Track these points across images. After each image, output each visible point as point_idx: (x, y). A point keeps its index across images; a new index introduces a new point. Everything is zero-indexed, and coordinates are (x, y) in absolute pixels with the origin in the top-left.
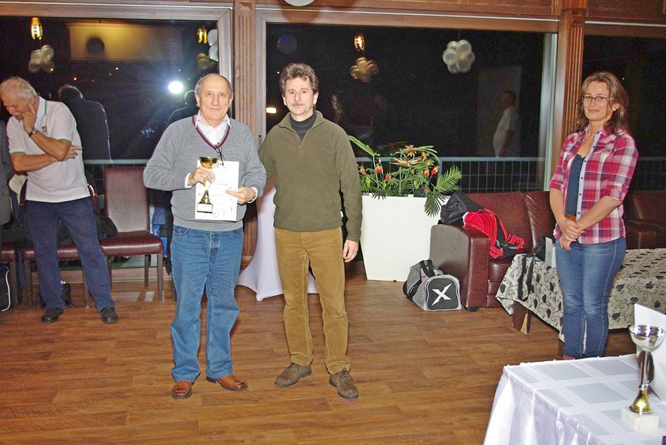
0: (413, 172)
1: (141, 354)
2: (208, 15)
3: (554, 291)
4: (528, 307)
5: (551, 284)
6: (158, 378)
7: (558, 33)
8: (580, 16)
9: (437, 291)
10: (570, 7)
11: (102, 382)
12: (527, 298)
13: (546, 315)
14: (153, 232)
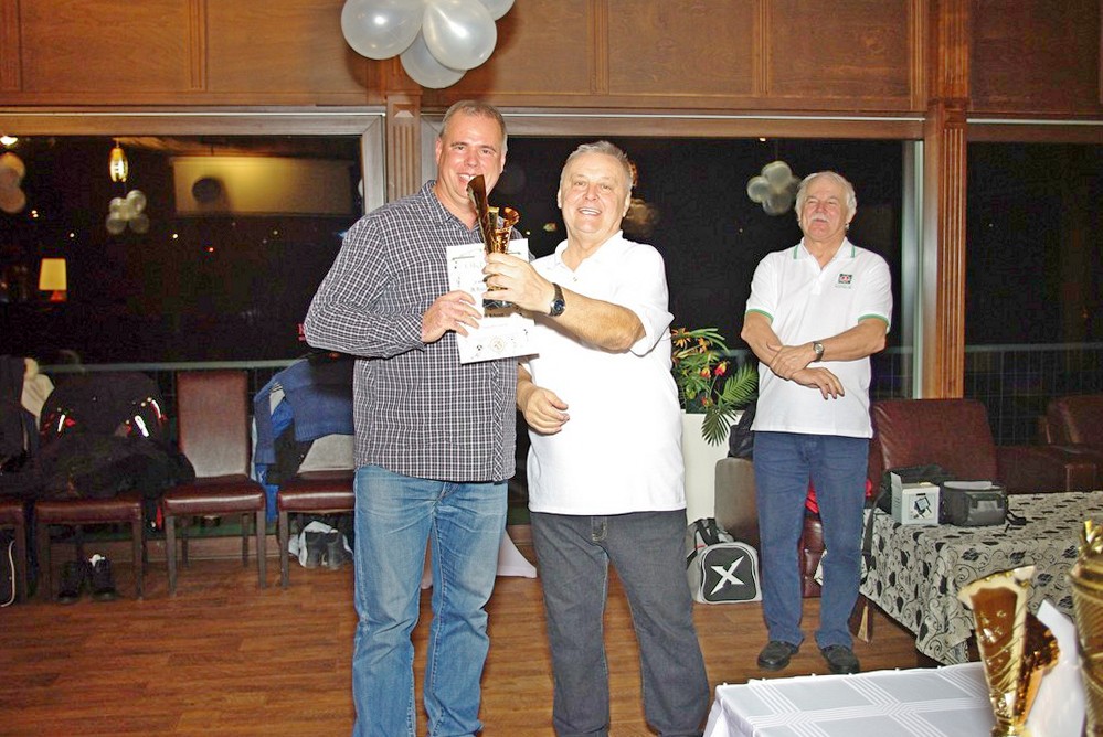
0: (685, 373)
1: (205, 677)
2: (346, 127)
3: (909, 564)
4: (866, 595)
5: (903, 553)
6: (223, 717)
7: (923, 140)
8: (958, 110)
9: (719, 570)
10: (941, 96)
11: (128, 724)
12: (865, 579)
13: (896, 607)
14: (257, 476)
